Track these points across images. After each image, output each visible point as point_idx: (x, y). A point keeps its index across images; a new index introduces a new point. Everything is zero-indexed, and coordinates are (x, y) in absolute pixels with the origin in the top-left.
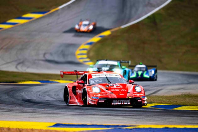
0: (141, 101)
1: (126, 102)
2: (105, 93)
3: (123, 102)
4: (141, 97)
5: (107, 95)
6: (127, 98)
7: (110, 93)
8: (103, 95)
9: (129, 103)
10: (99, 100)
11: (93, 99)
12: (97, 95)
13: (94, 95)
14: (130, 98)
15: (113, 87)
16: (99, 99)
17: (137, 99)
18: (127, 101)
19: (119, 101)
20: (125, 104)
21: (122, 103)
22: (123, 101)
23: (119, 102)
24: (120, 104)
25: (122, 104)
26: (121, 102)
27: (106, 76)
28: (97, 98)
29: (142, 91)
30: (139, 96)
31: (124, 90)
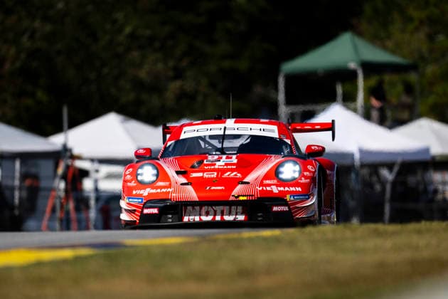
0: (286, 209)
1: (230, 214)
3: (219, 212)
4: (288, 197)
5: (169, 190)
6: (231, 198)
7: (183, 184)
8: (159, 191)
9: (241, 218)
10: (145, 206)
11: (129, 204)
12: (142, 192)
13: (134, 192)
15: (215, 165)
16: (145, 203)
17: (267, 203)
18: (233, 208)
19: (204, 209)
20: (227, 218)
21: (215, 215)
22: (219, 209)
23: (207, 214)
24: (210, 218)
25: (218, 218)
26: (212, 212)
27: (224, 132)
28: (140, 201)
29: (303, 178)
30: (280, 191)
31: (236, 175)
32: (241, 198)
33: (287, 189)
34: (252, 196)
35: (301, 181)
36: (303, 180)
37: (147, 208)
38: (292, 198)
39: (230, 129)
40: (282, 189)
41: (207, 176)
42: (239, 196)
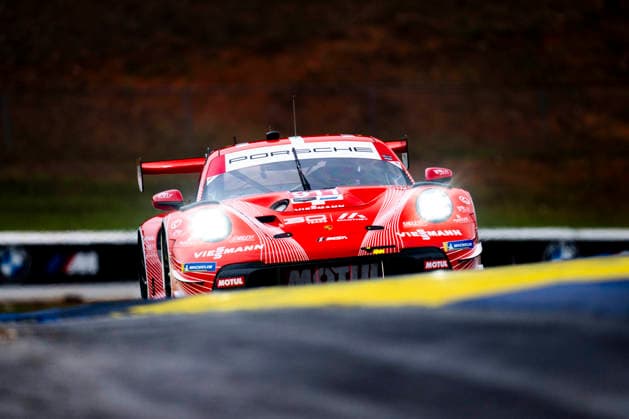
0: (444, 264)
1: (360, 278)
2: (251, 238)
5: (257, 247)
6: (361, 253)
7: (276, 236)
8: (240, 249)
10: (219, 275)
11: (190, 274)
12: (210, 254)
13: (197, 255)
14: (382, 251)
15: (310, 205)
16: (220, 270)
17: (417, 257)
18: (365, 268)
19: (319, 273)
22: (341, 270)
23: (325, 280)
26: (331, 277)
27: (296, 157)
28: (211, 267)
29: (458, 216)
30: (432, 237)
31: (356, 217)
32: (376, 252)
33: (440, 233)
34: (393, 246)
35: (457, 221)
36: (459, 220)
37: (224, 278)
38: (451, 248)
39: (303, 151)
40: (433, 233)
41: (312, 222)
42: (373, 249)
